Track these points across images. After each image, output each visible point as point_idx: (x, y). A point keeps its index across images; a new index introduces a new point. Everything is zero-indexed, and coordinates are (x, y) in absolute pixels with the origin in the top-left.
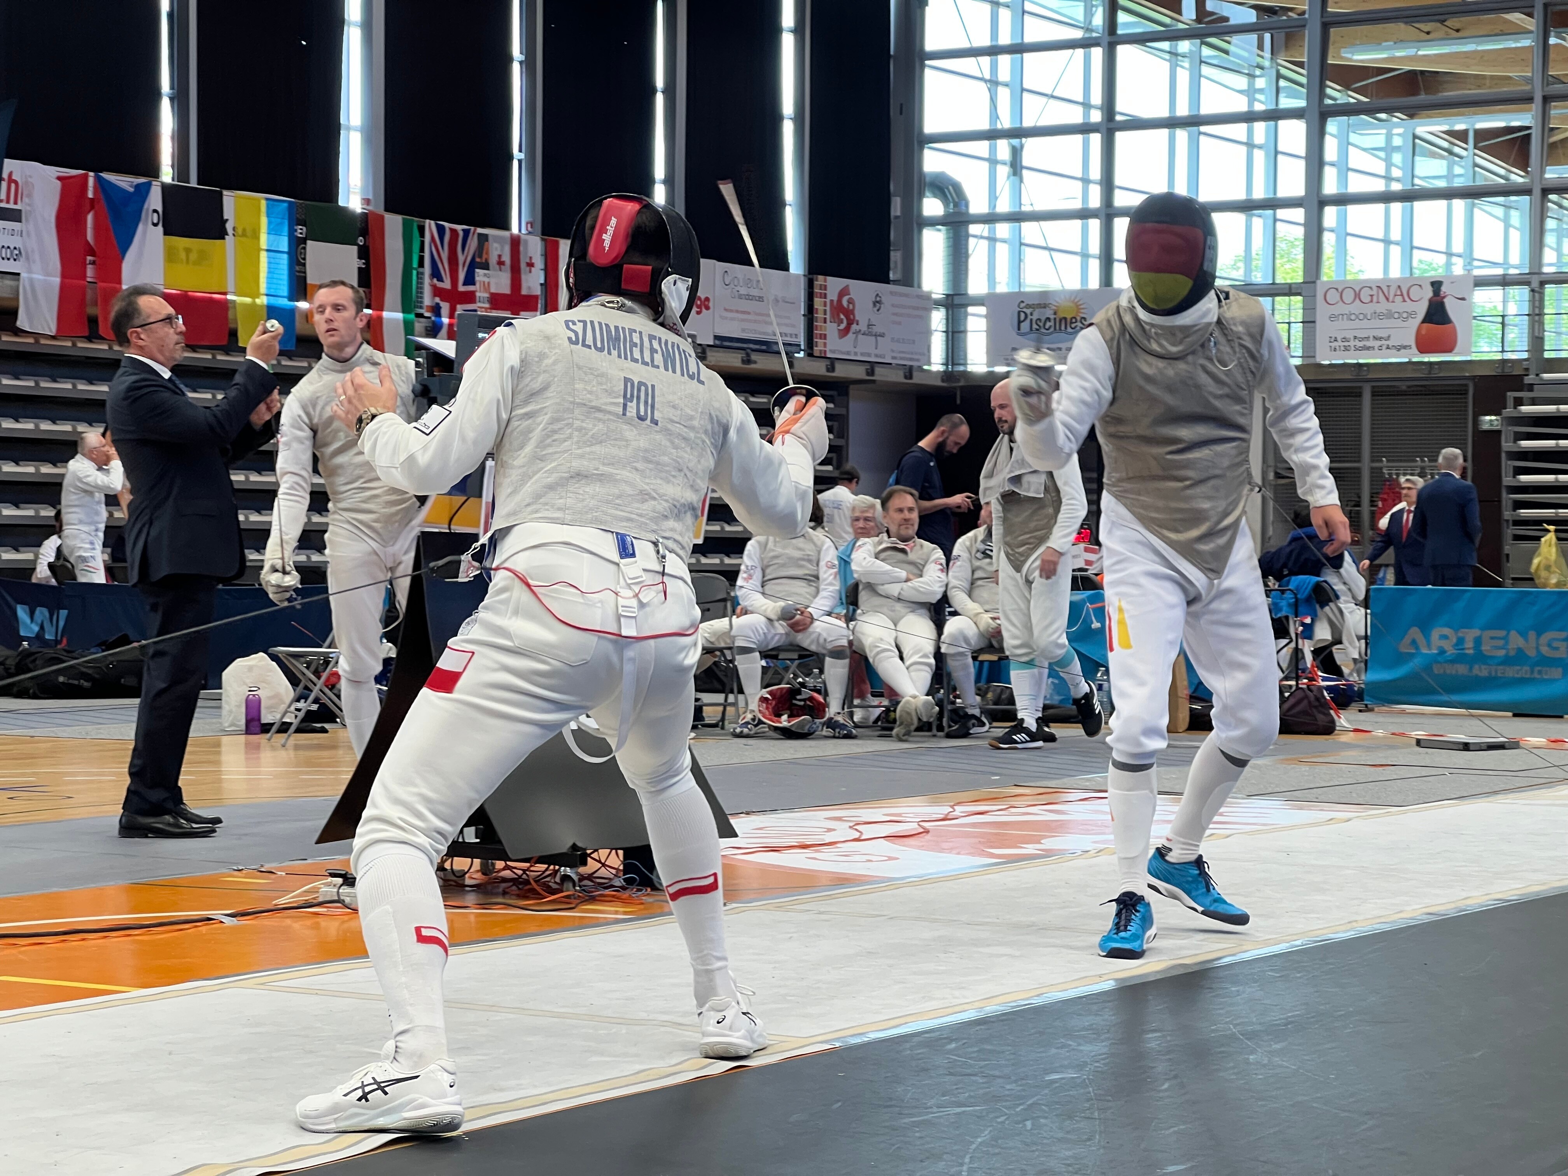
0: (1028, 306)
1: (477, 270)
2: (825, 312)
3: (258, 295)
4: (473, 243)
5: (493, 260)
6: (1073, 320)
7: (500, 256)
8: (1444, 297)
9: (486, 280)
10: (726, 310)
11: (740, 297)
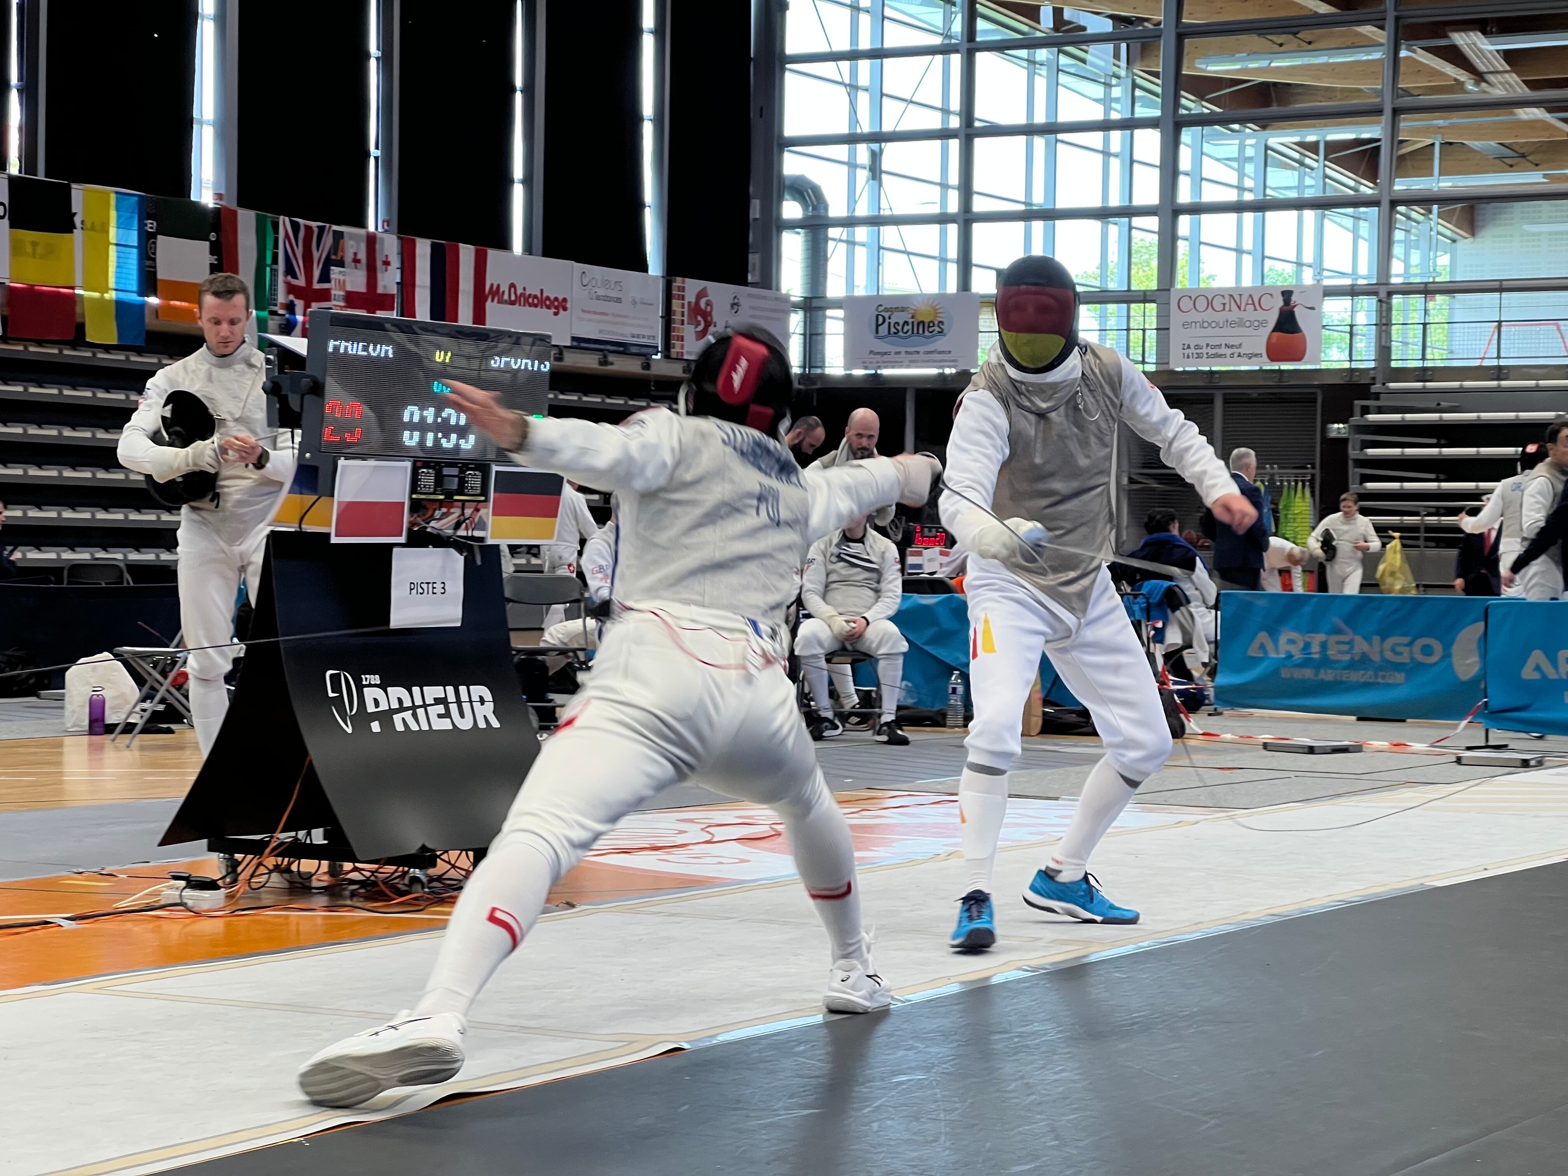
0: (886, 310)
1: (332, 268)
2: (683, 313)
3: (107, 290)
4: (328, 241)
5: (349, 258)
6: (931, 324)
7: (355, 254)
8: (1295, 306)
9: (342, 278)
10: (584, 311)
11: (598, 298)
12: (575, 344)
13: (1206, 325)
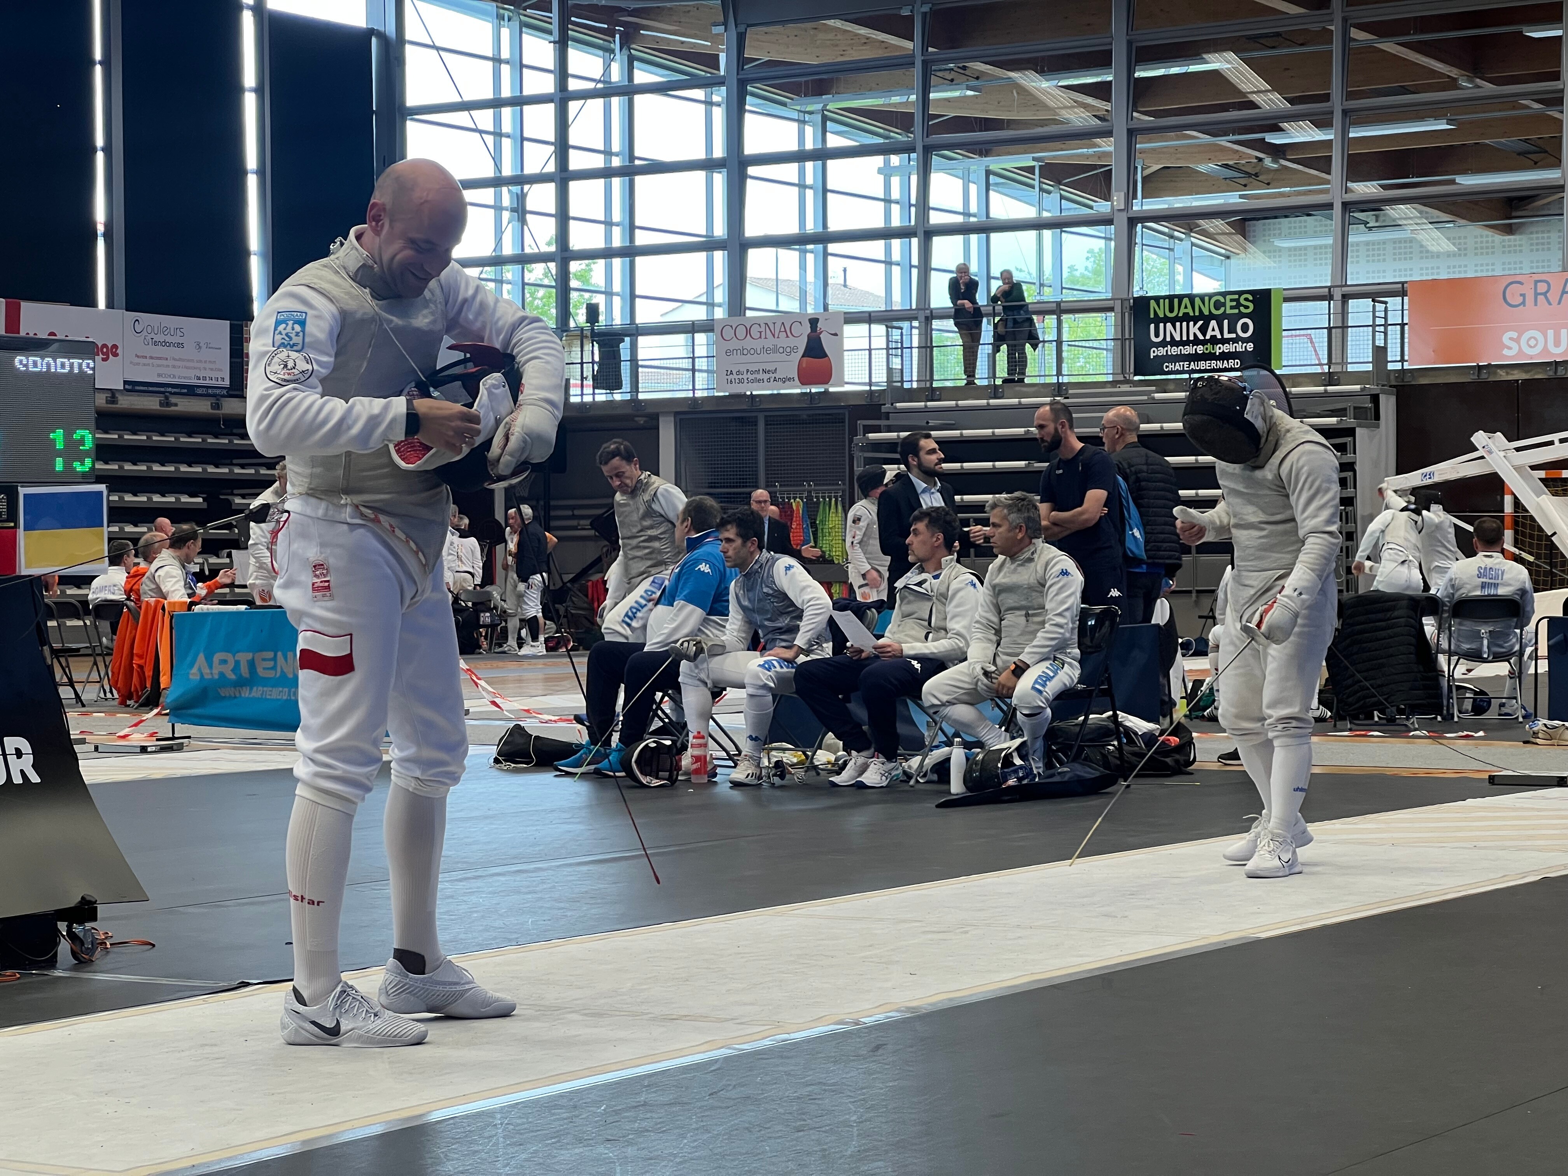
8: (820, 333)
10: (137, 356)
11: (156, 344)
12: (127, 387)
13: (745, 352)
